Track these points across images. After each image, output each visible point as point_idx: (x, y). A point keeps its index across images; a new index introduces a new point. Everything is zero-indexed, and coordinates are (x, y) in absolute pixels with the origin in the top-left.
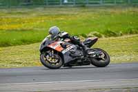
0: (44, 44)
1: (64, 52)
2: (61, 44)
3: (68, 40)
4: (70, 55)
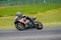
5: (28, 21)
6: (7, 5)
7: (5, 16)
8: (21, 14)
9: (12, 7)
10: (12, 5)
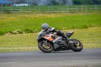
0: (40, 36)
1: (54, 42)
2: (52, 36)
3: (55, 33)
4: (58, 44)
5: (59, 38)
6: (65, 12)
7: (63, 28)
8: (48, 26)
9: (73, 15)
10: (73, 13)
